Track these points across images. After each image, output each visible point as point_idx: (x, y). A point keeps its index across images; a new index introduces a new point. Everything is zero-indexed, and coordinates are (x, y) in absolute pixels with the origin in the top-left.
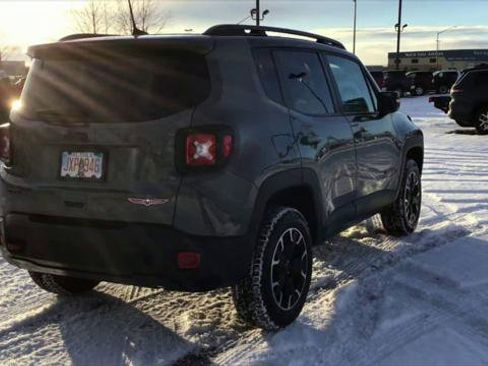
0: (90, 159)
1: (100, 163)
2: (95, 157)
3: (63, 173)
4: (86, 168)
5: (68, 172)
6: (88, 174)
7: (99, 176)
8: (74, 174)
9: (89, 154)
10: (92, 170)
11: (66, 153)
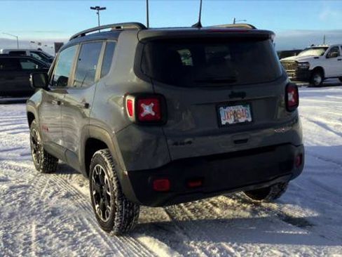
0: (241, 110)
1: (248, 111)
2: (244, 108)
3: (224, 123)
4: (239, 116)
5: (226, 121)
6: (242, 120)
7: (250, 120)
8: (231, 121)
9: (239, 107)
10: (244, 116)
11: (222, 108)
